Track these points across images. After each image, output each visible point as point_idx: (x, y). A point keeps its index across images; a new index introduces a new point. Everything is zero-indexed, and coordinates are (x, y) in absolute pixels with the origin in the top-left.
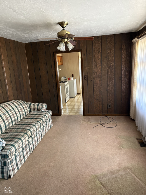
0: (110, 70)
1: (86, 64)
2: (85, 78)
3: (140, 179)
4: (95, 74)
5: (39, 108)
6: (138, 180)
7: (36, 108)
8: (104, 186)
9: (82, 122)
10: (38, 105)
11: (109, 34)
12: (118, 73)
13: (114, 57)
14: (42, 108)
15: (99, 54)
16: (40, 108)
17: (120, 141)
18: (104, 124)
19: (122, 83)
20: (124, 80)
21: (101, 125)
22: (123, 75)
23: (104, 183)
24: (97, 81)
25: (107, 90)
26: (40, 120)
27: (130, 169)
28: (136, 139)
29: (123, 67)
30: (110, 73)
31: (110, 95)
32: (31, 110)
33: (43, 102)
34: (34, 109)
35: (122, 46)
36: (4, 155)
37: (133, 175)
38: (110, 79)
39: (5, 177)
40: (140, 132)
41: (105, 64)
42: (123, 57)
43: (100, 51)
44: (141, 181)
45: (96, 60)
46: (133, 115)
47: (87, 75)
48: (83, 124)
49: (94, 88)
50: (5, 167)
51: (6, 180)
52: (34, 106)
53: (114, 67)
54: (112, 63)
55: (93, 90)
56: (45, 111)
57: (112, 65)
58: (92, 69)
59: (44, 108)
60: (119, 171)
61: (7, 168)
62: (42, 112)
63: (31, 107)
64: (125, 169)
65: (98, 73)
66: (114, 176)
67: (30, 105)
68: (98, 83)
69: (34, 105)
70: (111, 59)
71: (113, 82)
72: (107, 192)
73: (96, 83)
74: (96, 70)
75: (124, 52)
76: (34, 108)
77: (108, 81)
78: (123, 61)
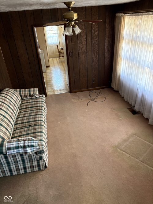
0: (95, 45)
1: (71, 39)
2: (71, 55)
3: (146, 140)
4: (80, 50)
5: (31, 94)
6: (144, 141)
7: (28, 94)
8: (125, 152)
9: (73, 100)
10: (30, 91)
11: (93, 6)
12: (101, 48)
13: (98, 32)
14: (35, 93)
15: (83, 28)
16: (33, 94)
17: (116, 113)
18: (94, 99)
19: (105, 57)
20: (107, 55)
21: (92, 101)
22: (106, 50)
23: (124, 150)
24: (83, 57)
25: (92, 66)
26: (42, 107)
27: (135, 134)
28: (127, 108)
29: (106, 41)
30: (94, 48)
31: (94, 71)
32: (23, 97)
33: (34, 87)
34: (25, 96)
35: (106, 20)
36: (40, 151)
37: (140, 138)
38: (94, 55)
39: (42, 169)
40: (128, 102)
41: (89, 39)
42: (107, 32)
43: (84, 25)
44: (147, 141)
45: (81, 35)
46: (116, 87)
47: (72, 51)
48: (75, 102)
49: (80, 65)
50: (41, 161)
51: (44, 170)
52: (25, 93)
53: (98, 42)
54: (96, 38)
55: (78, 67)
56: (40, 97)
57: (96, 40)
58: (77, 45)
59: (38, 94)
60: (129, 138)
61: (43, 161)
62: (37, 97)
63: (22, 94)
64: (132, 135)
65: (83, 49)
66: (128, 143)
67: (20, 91)
68: (84, 59)
69: (25, 91)
70: (96, 33)
71: (98, 57)
72: (129, 156)
73: (81, 60)
74: (81, 46)
75: (107, 26)
76: (25, 94)
77: (93, 57)
78: (106, 35)
